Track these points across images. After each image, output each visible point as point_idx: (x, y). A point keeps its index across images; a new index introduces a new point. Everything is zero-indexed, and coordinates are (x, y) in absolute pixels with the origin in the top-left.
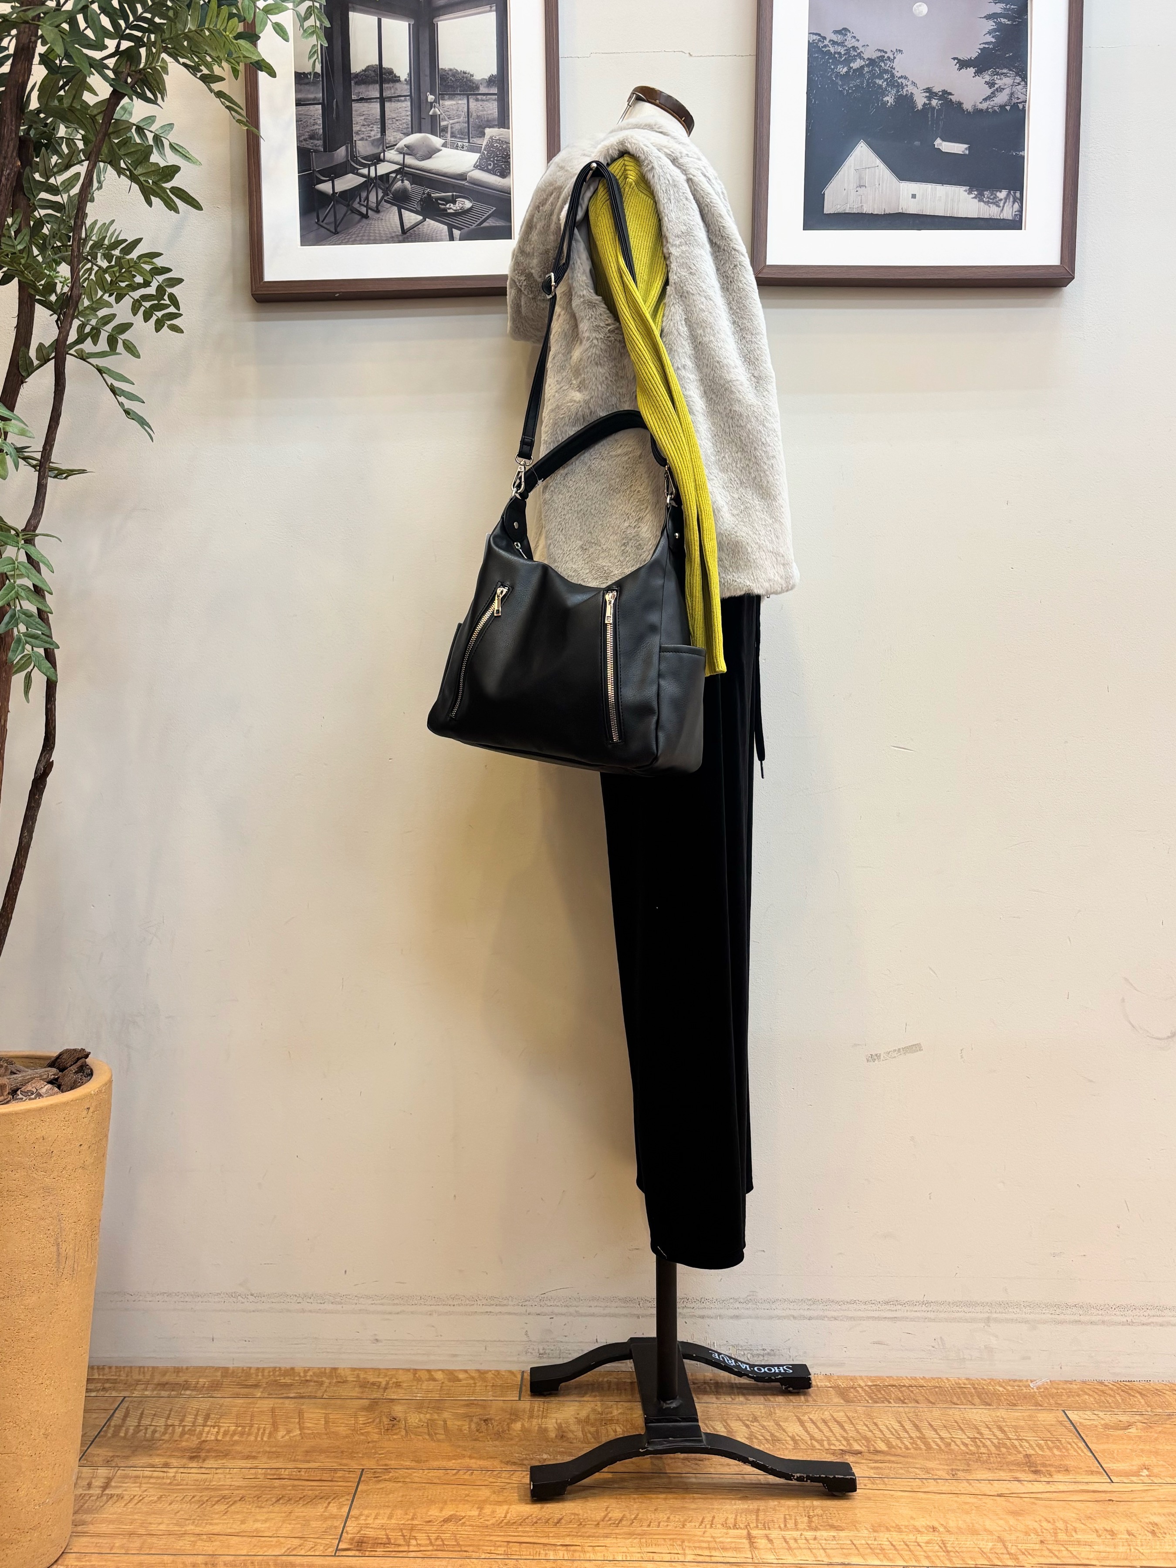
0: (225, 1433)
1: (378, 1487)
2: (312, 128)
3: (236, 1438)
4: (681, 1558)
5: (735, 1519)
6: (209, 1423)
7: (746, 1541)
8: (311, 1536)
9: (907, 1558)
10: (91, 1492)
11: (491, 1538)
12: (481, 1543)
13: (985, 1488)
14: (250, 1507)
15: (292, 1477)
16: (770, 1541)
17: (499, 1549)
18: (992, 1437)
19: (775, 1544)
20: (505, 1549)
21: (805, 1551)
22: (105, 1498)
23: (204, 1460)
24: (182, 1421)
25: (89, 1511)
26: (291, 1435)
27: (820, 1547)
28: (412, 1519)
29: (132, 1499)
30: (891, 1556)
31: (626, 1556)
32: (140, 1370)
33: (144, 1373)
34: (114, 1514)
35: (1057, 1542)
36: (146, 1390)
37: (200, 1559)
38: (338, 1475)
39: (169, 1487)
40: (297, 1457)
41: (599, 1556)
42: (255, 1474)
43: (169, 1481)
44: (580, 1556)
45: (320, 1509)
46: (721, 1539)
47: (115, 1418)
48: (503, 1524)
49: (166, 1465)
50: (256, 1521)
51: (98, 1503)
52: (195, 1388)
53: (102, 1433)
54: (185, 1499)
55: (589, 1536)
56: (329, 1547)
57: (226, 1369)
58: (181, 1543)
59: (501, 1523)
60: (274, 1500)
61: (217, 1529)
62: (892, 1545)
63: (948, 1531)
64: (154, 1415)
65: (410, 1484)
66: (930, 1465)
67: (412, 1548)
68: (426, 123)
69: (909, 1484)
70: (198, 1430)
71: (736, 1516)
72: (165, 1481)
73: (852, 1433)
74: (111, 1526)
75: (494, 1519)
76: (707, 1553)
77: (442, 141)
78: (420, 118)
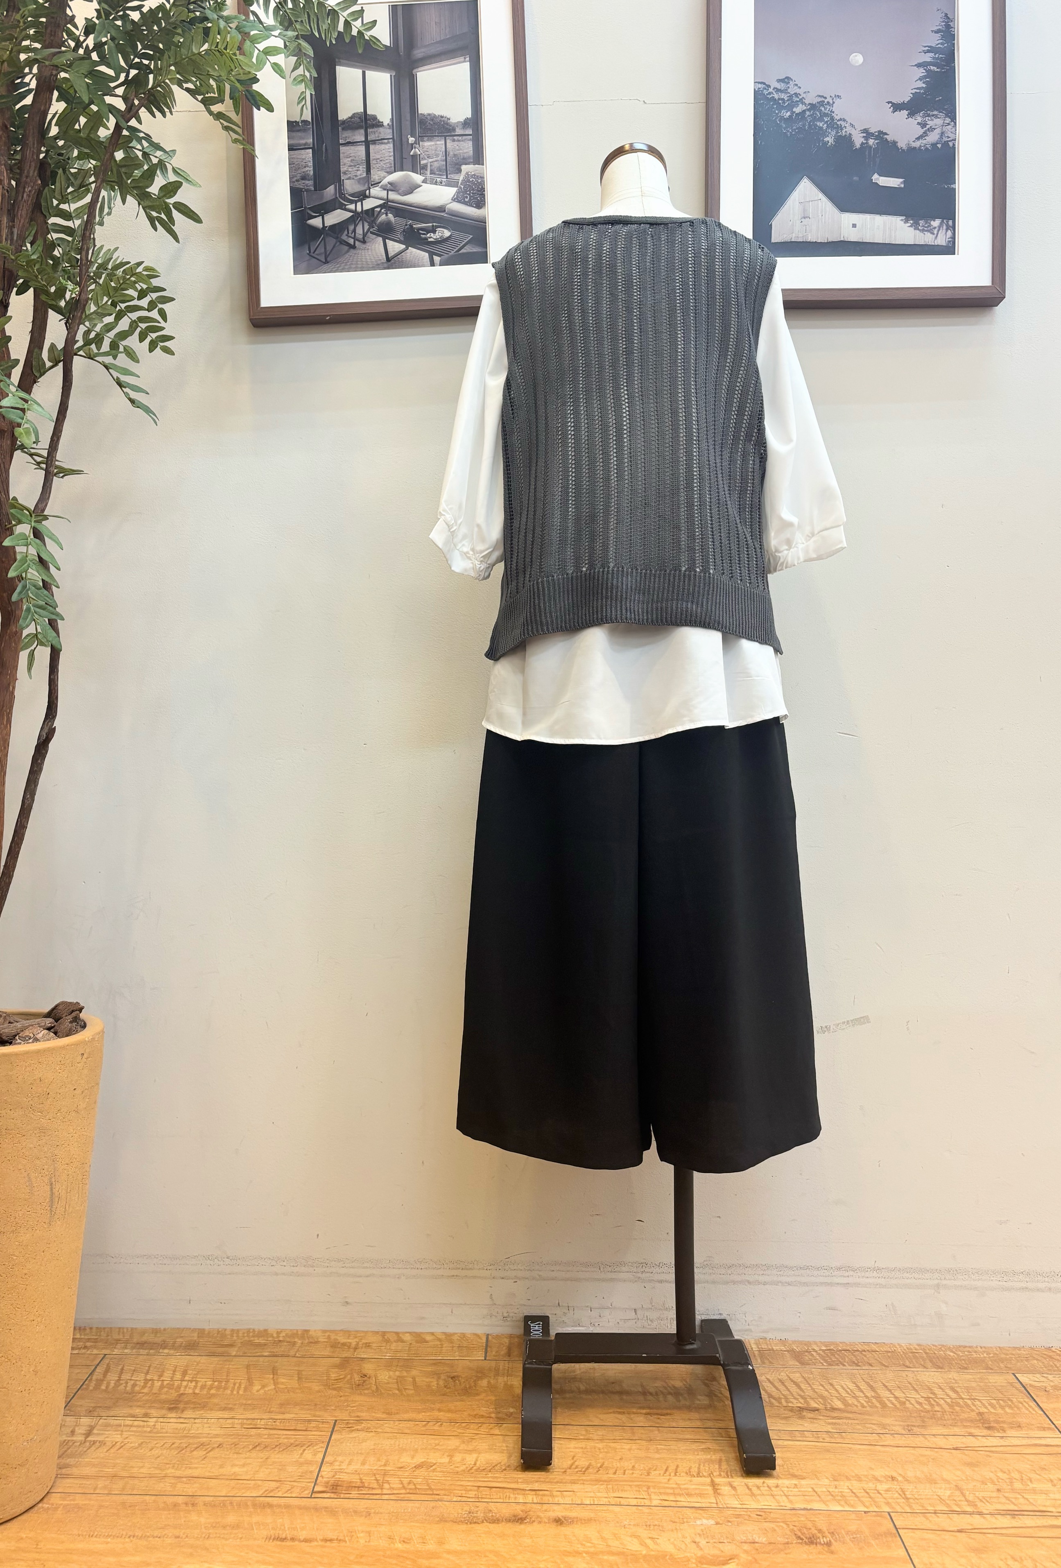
0: (203, 1387)
1: (351, 1436)
2: (304, 170)
3: (213, 1391)
4: (647, 1503)
5: (699, 1468)
6: (187, 1378)
7: (710, 1489)
8: (288, 1479)
9: (867, 1504)
10: (72, 1438)
11: (462, 1483)
12: (453, 1487)
13: (941, 1442)
14: (228, 1453)
15: (267, 1427)
16: (734, 1488)
17: (470, 1492)
18: (945, 1397)
19: (739, 1492)
20: (476, 1493)
21: (768, 1497)
22: (88, 1444)
23: (183, 1411)
24: (161, 1376)
25: (72, 1456)
26: (266, 1389)
27: (782, 1494)
28: (385, 1465)
29: (113, 1445)
30: (852, 1502)
31: (594, 1500)
32: (119, 1331)
33: (123, 1333)
34: (97, 1458)
35: (1013, 1490)
36: (126, 1348)
37: (180, 1500)
38: (311, 1425)
39: (150, 1435)
40: (272, 1409)
41: (568, 1500)
42: (233, 1423)
43: (149, 1429)
44: (549, 1500)
45: (295, 1455)
46: (685, 1486)
47: (96, 1373)
48: (472, 1471)
49: (146, 1415)
50: (233, 1465)
51: (81, 1449)
52: (173, 1347)
53: (84, 1386)
54: (165, 1445)
55: (557, 1482)
56: (305, 1490)
57: (204, 1330)
58: (162, 1485)
59: (471, 1469)
60: (251, 1447)
61: (196, 1473)
62: (853, 1492)
63: (907, 1480)
64: (134, 1370)
65: (382, 1434)
66: (887, 1421)
67: (385, 1492)
68: (408, 163)
69: (867, 1438)
70: (176, 1384)
71: (700, 1465)
72: (145, 1429)
73: (810, 1393)
74: (93, 1469)
75: (464, 1467)
76: (672, 1498)
77: (422, 178)
78: (402, 158)
